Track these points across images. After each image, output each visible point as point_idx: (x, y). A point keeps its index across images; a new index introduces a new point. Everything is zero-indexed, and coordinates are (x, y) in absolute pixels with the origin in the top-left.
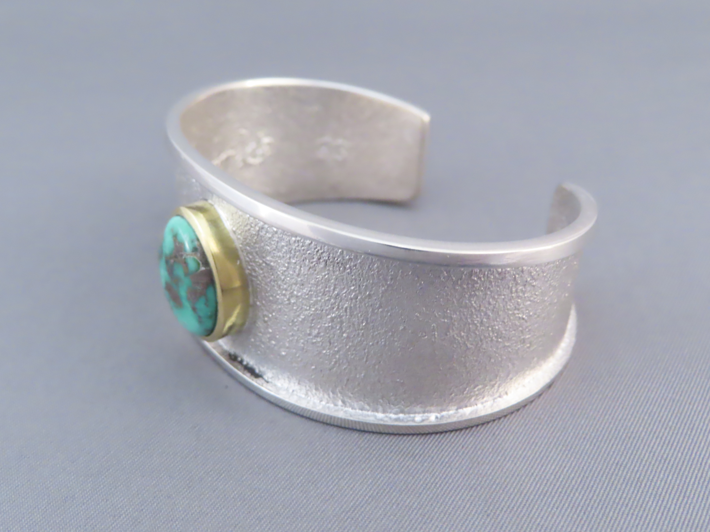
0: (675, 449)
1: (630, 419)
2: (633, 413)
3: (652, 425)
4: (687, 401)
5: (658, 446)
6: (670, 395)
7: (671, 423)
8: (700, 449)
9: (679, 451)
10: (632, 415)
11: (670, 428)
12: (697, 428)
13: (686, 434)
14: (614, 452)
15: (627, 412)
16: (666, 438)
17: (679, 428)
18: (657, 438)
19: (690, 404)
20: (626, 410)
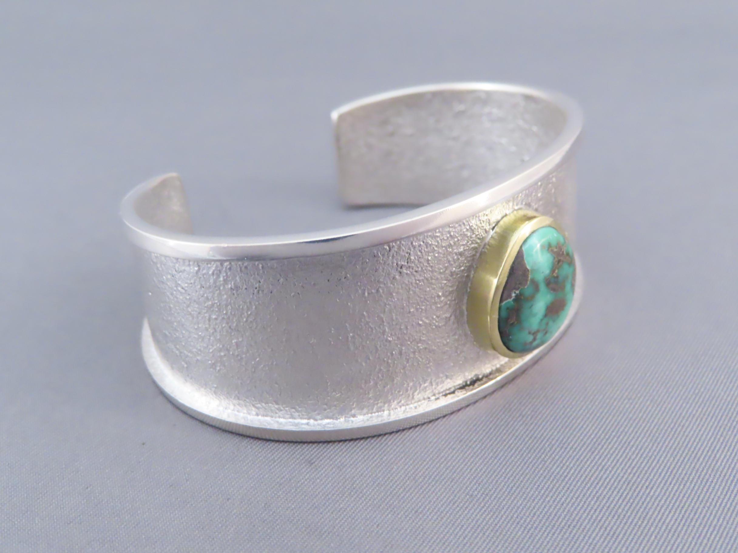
0: (619, 543)
1: (574, 504)
2: (579, 496)
3: (597, 512)
4: (643, 485)
5: (601, 537)
6: (626, 476)
7: (620, 510)
8: (650, 543)
9: (624, 545)
10: (577, 498)
11: (619, 516)
12: (650, 518)
13: (636, 525)
14: (548, 542)
15: (572, 495)
16: (612, 528)
17: (629, 517)
18: (601, 528)
19: (647, 487)
20: (571, 492)
